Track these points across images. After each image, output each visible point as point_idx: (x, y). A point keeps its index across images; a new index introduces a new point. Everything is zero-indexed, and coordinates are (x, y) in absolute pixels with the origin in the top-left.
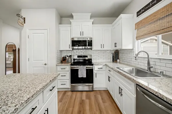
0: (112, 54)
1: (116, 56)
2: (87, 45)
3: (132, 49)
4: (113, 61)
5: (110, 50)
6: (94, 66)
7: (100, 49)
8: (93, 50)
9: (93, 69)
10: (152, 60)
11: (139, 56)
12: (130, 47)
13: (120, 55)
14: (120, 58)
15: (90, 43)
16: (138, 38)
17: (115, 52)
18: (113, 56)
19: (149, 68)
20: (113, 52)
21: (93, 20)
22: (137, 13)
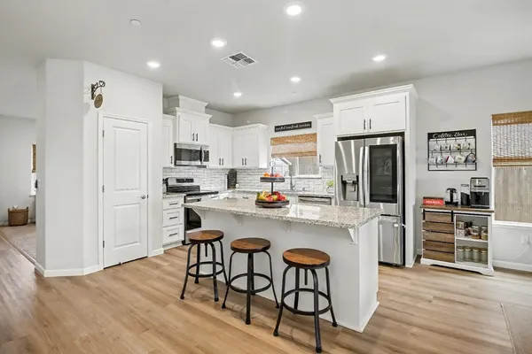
1: (232, 179)
2: (203, 158)
3: (267, 169)
4: (229, 187)
6: (218, 194)
7: (218, 166)
8: (207, 167)
12: (265, 166)
14: (239, 181)
15: (207, 157)
16: (273, 156)
18: (228, 179)
19: (292, 187)
20: (228, 172)
21: (211, 116)
22: (276, 127)
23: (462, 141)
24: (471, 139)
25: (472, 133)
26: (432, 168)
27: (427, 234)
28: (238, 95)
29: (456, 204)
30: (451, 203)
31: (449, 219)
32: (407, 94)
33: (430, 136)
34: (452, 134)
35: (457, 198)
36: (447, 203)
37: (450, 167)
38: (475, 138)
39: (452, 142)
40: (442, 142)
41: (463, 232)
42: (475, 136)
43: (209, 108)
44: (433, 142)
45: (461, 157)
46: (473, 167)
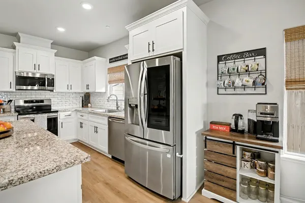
0: (81, 98)
1: (86, 100)
2: (46, 84)
3: (105, 93)
4: (83, 106)
5: (79, 93)
6: (59, 113)
7: (66, 90)
8: (54, 91)
9: (57, 118)
10: (120, 102)
11: (110, 99)
12: (103, 90)
13: (92, 99)
14: (91, 102)
15: (51, 83)
16: (110, 82)
17: (85, 96)
18: (83, 100)
19: (117, 108)
20: (83, 95)
21: (56, 51)
22: (110, 59)
23: (251, 62)
24: (260, 60)
25: (262, 52)
26: (221, 91)
27: (208, 164)
28: (61, 30)
29: (242, 132)
30: (236, 130)
31: (230, 150)
32: (185, 9)
33: (220, 58)
34: (241, 55)
35: (243, 124)
36: (232, 130)
37: (238, 91)
38: (265, 58)
39: (240, 64)
40: (230, 64)
41: (248, 164)
42: (265, 56)
43: (54, 44)
44: (222, 64)
45: (248, 80)
46: (262, 90)
